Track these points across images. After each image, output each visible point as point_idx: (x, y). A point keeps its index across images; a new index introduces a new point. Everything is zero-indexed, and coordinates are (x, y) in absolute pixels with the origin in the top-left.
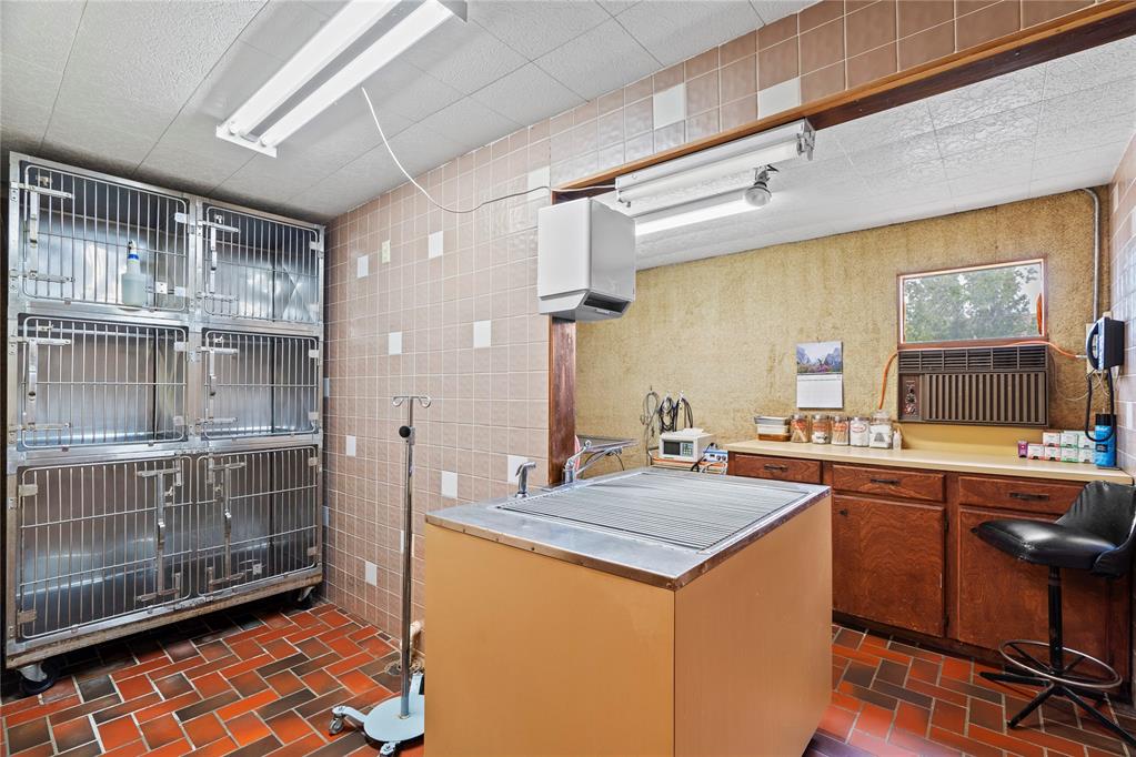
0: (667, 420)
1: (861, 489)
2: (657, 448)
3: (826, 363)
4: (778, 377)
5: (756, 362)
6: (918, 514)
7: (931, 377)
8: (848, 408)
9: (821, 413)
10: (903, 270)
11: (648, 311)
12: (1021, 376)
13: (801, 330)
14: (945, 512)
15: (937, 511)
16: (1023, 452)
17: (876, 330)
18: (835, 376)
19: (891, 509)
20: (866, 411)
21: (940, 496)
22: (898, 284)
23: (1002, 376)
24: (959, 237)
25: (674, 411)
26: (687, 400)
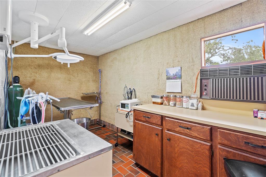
0: (130, 96)
1: (176, 130)
2: (120, 106)
3: (176, 75)
4: (160, 81)
5: (154, 76)
6: (199, 145)
7: (213, 80)
8: (183, 92)
9: (172, 94)
10: (203, 36)
11: (125, 60)
12: (254, 78)
13: (168, 63)
14: (211, 146)
15: (207, 145)
16: (256, 115)
17: (193, 61)
18: (179, 80)
19: (187, 141)
20: (189, 94)
21: (209, 138)
22: (201, 42)
23: (245, 79)
24: (225, 19)
25: (131, 93)
26: (135, 89)
